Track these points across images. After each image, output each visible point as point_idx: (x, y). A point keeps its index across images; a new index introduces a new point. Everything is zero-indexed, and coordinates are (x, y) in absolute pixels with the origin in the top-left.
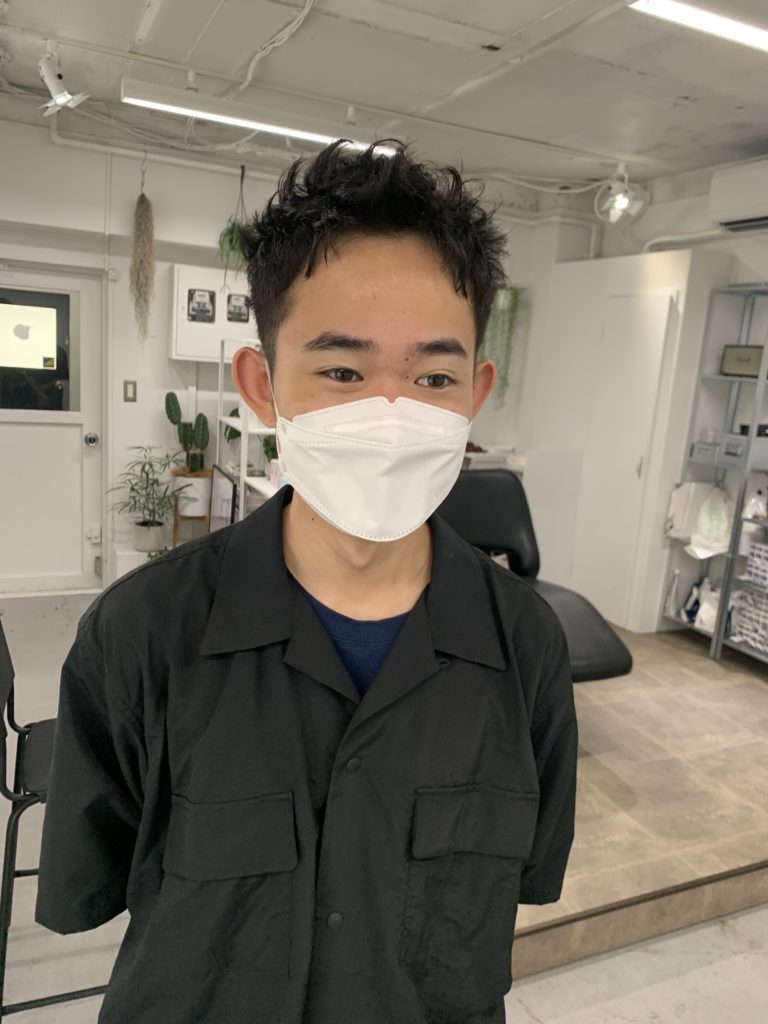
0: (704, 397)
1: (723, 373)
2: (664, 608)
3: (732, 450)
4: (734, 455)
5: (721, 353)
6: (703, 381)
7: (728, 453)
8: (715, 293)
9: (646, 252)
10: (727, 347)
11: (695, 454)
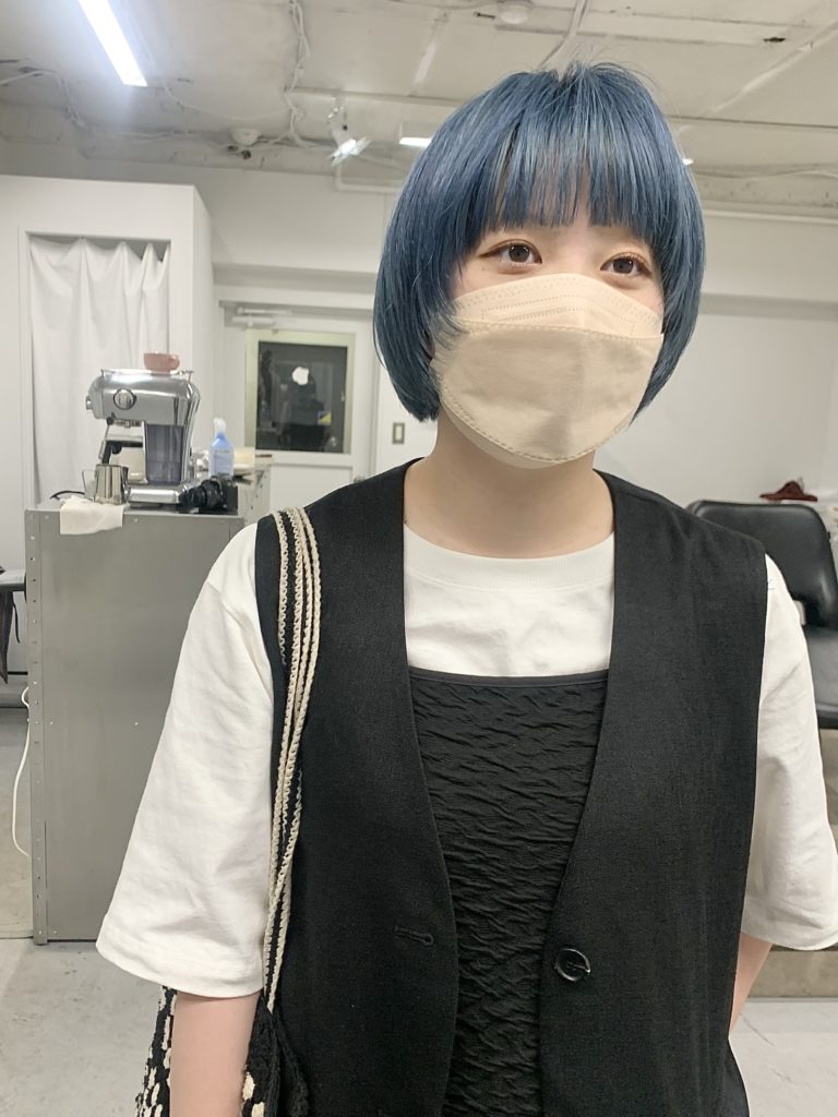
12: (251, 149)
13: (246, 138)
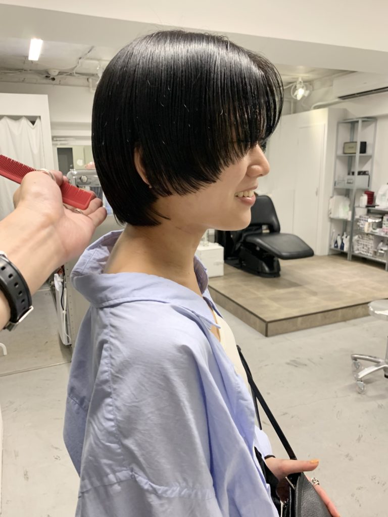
0: (338, 163)
1: (344, 153)
2: (330, 246)
3: (349, 181)
4: (350, 183)
5: (343, 146)
6: (338, 157)
7: (348, 183)
8: (339, 123)
9: (312, 110)
10: (345, 143)
11: (336, 185)
12: (55, 77)
13: (54, 73)
